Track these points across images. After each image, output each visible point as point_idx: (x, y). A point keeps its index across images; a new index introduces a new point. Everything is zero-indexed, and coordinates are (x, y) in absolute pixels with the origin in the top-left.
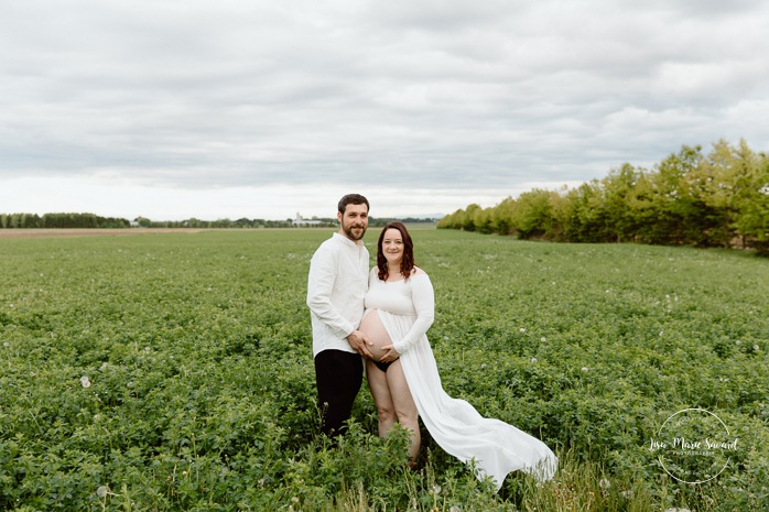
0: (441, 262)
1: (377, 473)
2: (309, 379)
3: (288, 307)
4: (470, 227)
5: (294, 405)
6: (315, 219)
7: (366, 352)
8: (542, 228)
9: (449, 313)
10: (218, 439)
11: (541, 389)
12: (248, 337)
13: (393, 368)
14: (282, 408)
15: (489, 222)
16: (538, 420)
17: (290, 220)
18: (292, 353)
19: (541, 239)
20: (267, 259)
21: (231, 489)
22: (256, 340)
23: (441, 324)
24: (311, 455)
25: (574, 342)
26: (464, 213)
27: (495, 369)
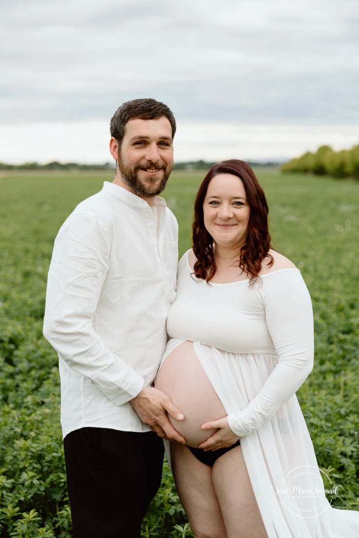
4: (320, 171)
7: (170, 431)
13: (226, 463)
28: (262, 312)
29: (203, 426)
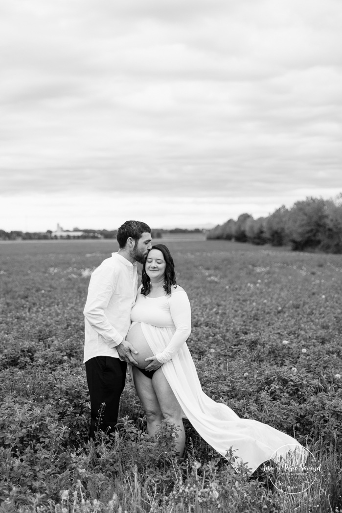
0: (210, 276)
1: (148, 463)
2: (84, 388)
3: (58, 323)
4: (241, 237)
5: (72, 409)
6: (76, 230)
8: (317, 238)
9: (216, 327)
10: (10, 436)
11: (297, 393)
12: (23, 351)
14: (60, 413)
15: (262, 232)
16: (292, 421)
17: (50, 232)
18: (66, 365)
19: (317, 250)
20: (27, 274)
21: (24, 476)
22: (30, 353)
23: (207, 338)
24: (91, 449)
25: (333, 353)
26: (235, 223)
27: (255, 376)
28: (169, 309)
29: (146, 360)
